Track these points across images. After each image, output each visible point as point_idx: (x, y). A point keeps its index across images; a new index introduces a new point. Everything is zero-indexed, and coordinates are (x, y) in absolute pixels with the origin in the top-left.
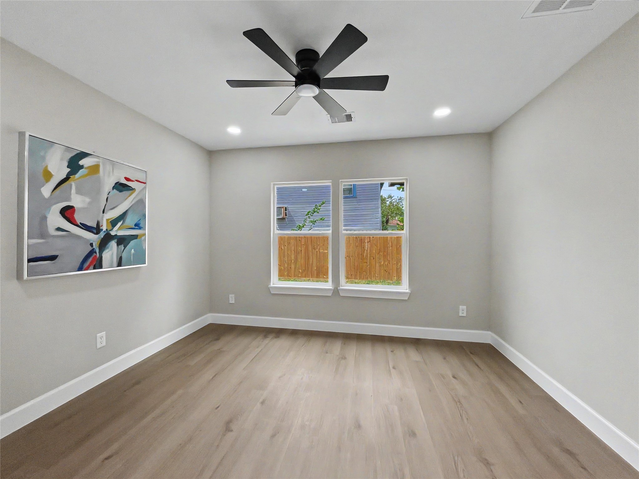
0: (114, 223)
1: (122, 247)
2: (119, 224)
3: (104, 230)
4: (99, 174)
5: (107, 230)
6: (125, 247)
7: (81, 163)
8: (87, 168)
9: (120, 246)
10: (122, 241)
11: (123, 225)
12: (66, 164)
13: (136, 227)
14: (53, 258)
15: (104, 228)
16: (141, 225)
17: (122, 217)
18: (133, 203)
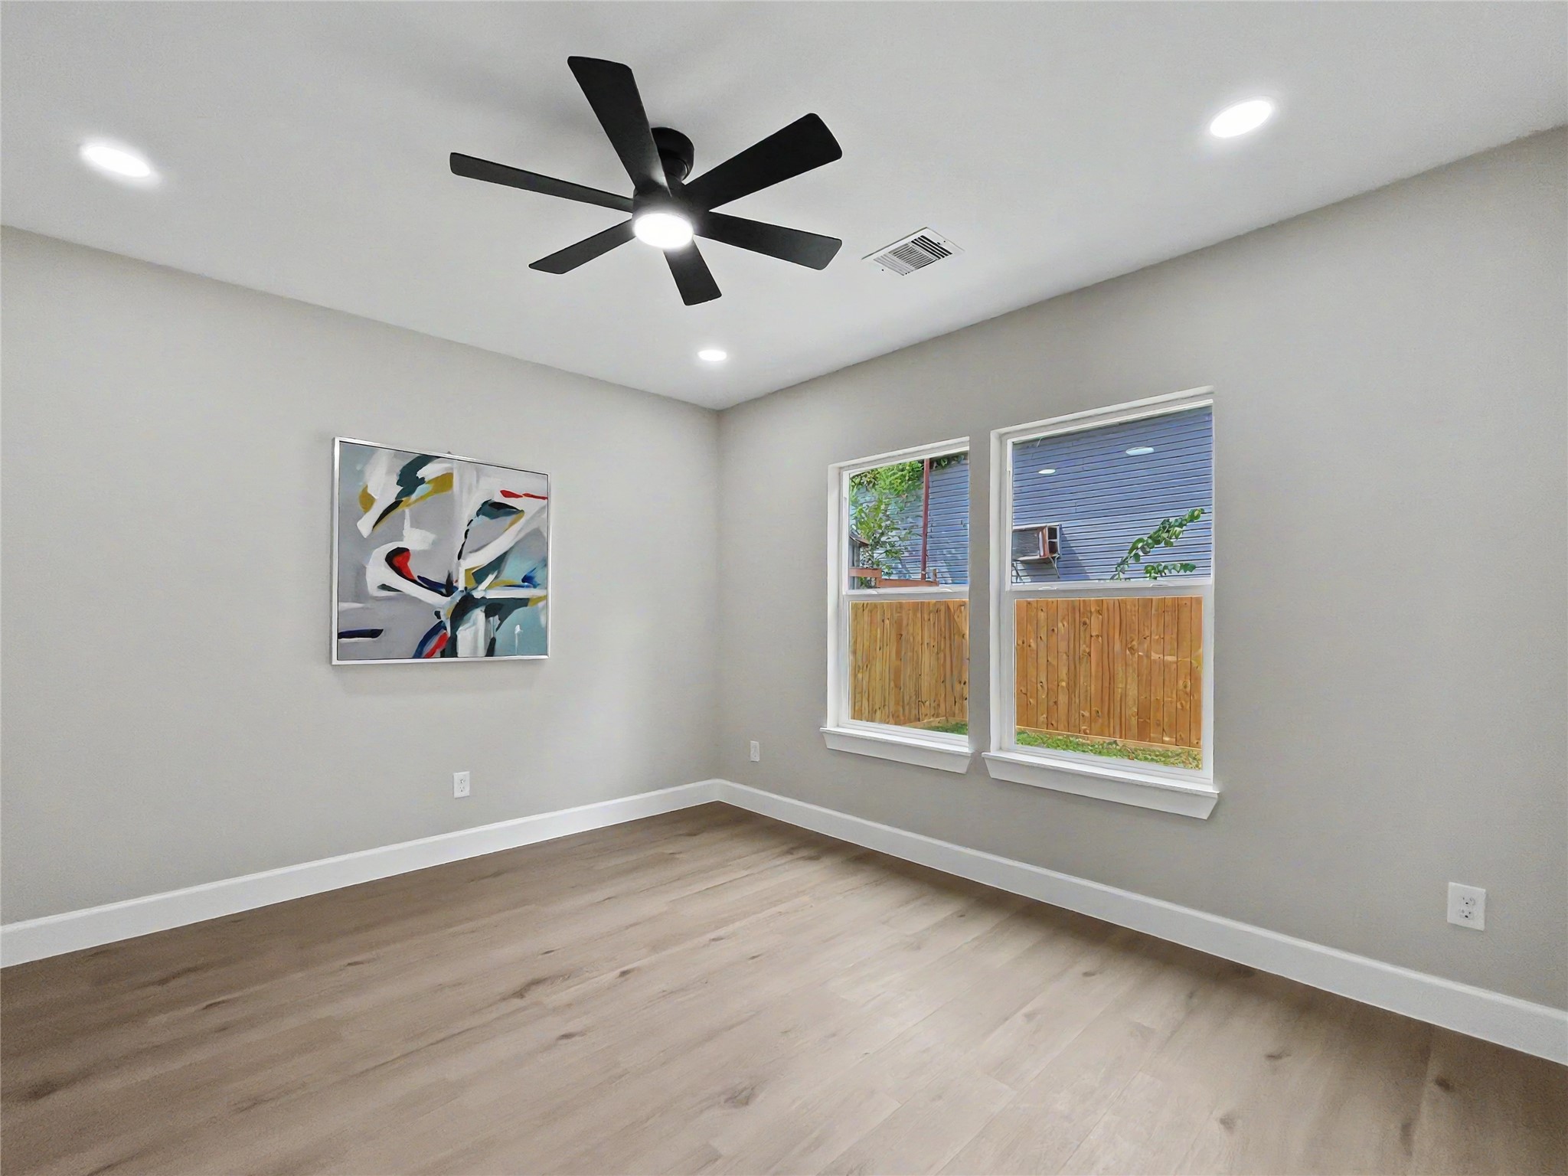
0: (479, 575)
1: (495, 620)
2: (491, 578)
3: (459, 590)
4: (450, 492)
5: (466, 588)
6: (502, 620)
7: (420, 474)
8: (429, 482)
9: (491, 619)
10: (497, 609)
11: (500, 579)
12: (395, 479)
13: (526, 584)
14: (375, 633)
15: (461, 585)
16: (538, 579)
17: (497, 564)
18: (521, 535)
